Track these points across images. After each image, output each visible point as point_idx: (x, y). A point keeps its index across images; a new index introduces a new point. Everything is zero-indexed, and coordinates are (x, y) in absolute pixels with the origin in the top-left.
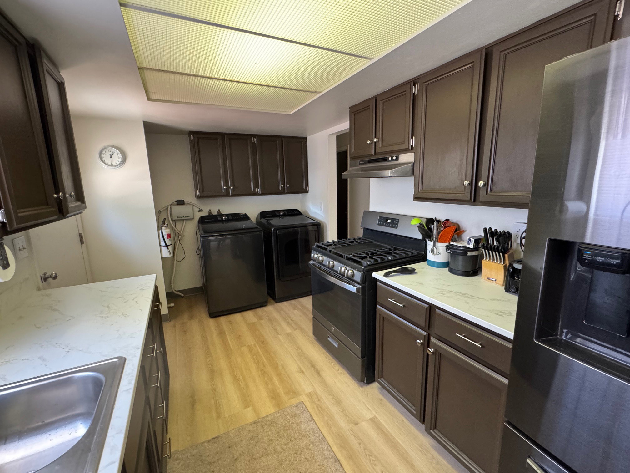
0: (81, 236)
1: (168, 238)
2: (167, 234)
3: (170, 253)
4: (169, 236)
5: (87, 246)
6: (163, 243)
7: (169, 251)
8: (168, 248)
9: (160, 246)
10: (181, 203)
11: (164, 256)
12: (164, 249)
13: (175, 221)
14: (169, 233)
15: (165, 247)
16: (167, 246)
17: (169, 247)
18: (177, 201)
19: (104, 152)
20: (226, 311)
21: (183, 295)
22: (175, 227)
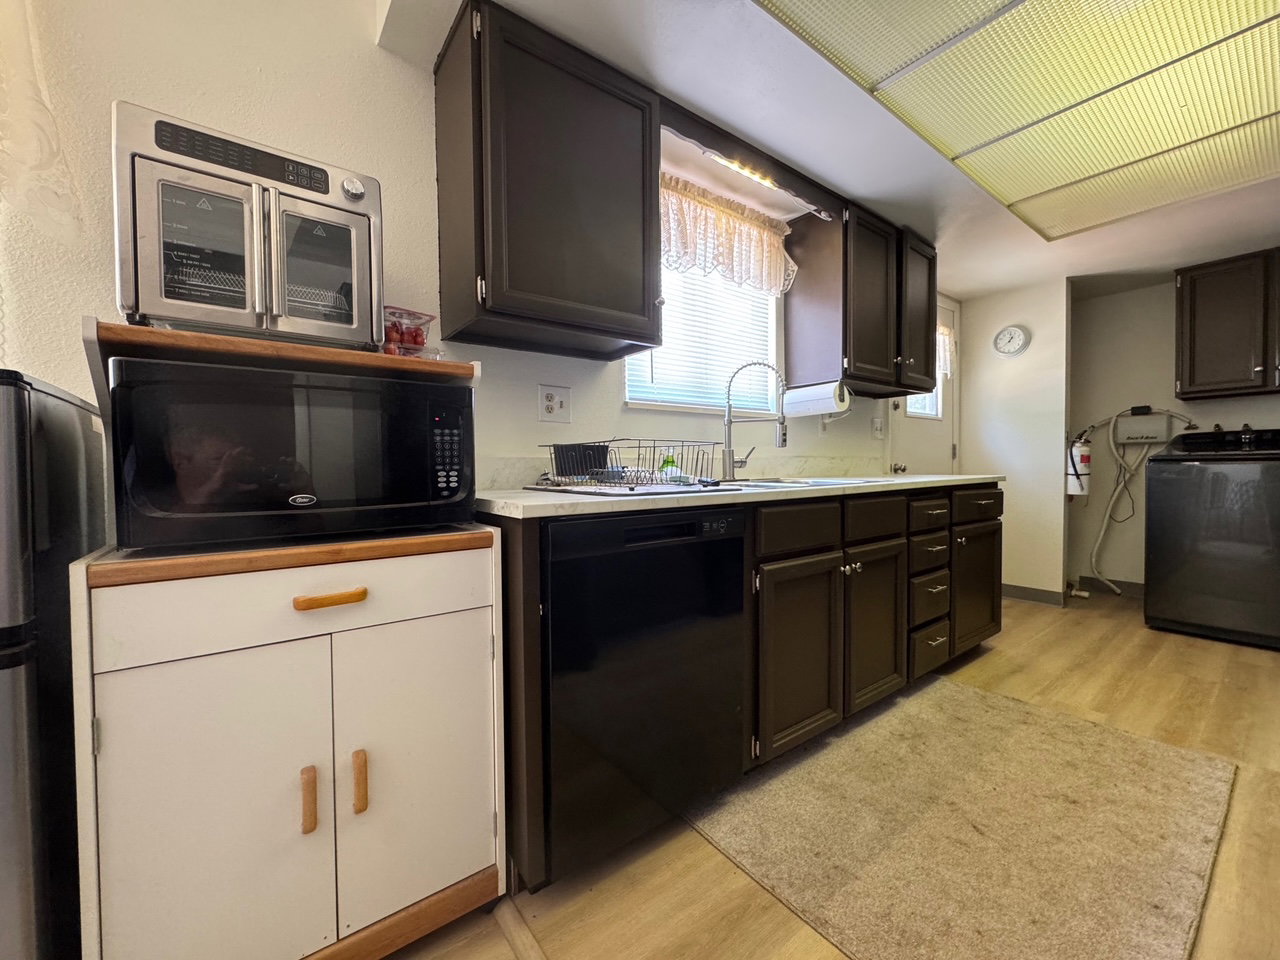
0: (954, 447)
1: (1082, 462)
2: (1082, 456)
3: (1082, 489)
4: (1085, 459)
5: (960, 462)
6: (1071, 470)
7: (1081, 485)
8: (1078, 478)
9: (1067, 474)
10: (1142, 411)
11: (1070, 492)
12: (1072, 479)
13: (1124, 445)
14: (1086, 454)
15: (1075, 477)
16: (1078, 476)
17: (1082, 478)
18: (1133, 409)
19: (1001, 336)
20: (1200, 626)
21: (1119, 591)
22: (1123, 458)
